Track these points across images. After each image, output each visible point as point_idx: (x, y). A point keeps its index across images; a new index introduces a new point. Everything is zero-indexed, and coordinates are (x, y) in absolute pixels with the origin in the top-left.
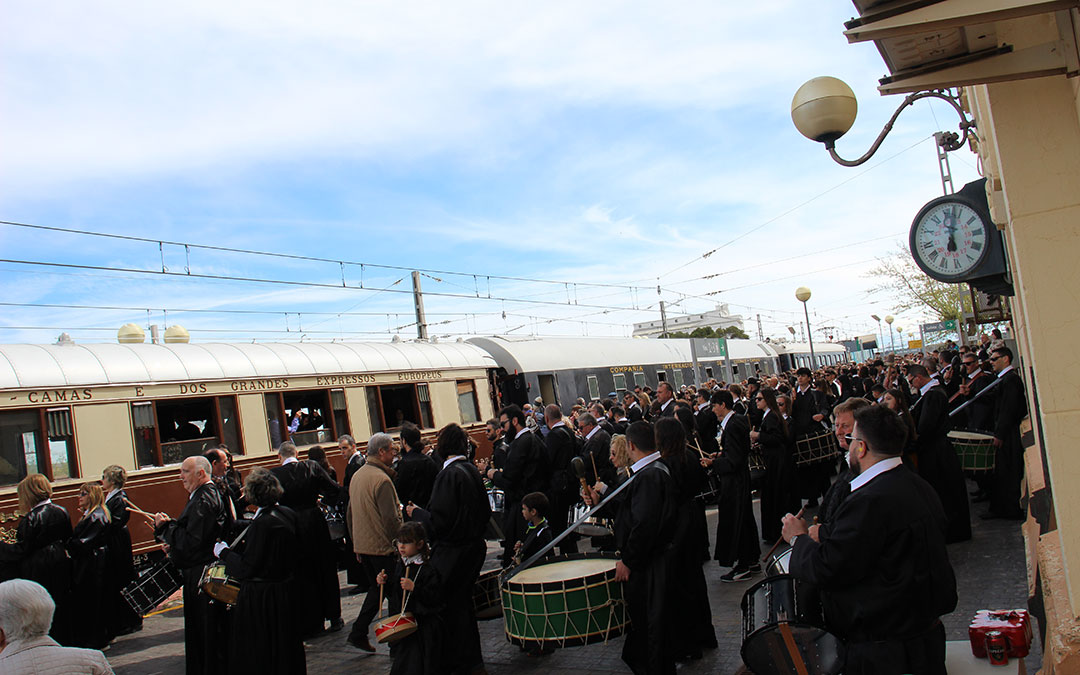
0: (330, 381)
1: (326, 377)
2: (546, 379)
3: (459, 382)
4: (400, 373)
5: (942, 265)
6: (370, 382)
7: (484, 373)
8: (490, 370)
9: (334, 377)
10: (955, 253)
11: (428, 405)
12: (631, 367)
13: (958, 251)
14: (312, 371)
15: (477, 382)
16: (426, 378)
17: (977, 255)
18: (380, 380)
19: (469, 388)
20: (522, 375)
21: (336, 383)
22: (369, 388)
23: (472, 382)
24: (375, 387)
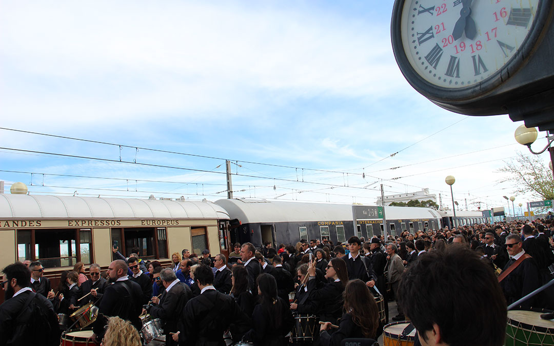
0: (80, 223)
1: (77, 220)
2: (266, 228)
3: (193, 228)
4: (143, 220)
5: (449, 73)
6: (116, 225)
7: (216, 223)
8: (220, 221)
9: (83, 220)
10: (474, 43)
11: (165, 242)
12: (335, 222)
13: (481, 37)
14: (64, 216)
15: (209, 229)
16: (165, 224)
17: (518, 36)
18: (124, 225)
19: (201, 232)
20: (248, 225)
21: (86, 225)
22: (113, 230)
23: (205, 228)
24: (120, 229)
